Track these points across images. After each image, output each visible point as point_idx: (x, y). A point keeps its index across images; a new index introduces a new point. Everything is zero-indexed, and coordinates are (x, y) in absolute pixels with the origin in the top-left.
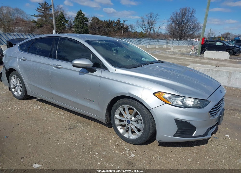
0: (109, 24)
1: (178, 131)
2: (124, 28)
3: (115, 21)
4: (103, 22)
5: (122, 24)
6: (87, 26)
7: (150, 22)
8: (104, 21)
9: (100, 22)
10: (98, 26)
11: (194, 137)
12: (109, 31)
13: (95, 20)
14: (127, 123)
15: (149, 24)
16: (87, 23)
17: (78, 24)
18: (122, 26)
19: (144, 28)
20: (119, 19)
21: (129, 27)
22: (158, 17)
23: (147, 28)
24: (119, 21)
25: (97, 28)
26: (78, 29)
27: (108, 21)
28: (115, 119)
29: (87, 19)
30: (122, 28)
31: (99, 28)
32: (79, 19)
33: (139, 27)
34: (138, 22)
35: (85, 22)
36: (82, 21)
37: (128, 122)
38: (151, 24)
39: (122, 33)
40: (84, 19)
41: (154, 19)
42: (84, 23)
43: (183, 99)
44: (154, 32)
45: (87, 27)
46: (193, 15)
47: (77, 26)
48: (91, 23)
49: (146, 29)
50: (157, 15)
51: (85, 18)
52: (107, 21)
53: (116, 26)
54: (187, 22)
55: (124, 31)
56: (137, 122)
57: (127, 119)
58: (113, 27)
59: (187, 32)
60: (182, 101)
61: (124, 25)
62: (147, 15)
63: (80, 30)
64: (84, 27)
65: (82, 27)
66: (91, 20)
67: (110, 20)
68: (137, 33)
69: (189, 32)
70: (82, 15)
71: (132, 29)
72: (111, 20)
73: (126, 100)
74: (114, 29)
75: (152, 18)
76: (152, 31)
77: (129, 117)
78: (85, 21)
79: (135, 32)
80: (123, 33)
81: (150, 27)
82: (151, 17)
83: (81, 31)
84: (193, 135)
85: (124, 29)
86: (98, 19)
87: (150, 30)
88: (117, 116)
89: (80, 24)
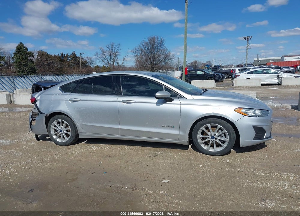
0: (62, 59)
1: (256, 135)
2: (82, 62)
3: (69, 55)
4: (53, 56)
5: (78, 57)
6: (33, 63)
7: (111, 53)
8: (55, 55)
9: (50, 57)
10: (47, 62)
11: (266, 138)
12: (62, 67)
13: (42, 55)
14: (211, 139)
15: (111, 56)
16: (32, 58)
17: (19, 60)
18: (78, 60)
19: (105, 61)
20: (74, 52)
21: (88, 61)
22: (120, 48)
23: (109, 61)
24: (74, 54)
25: (46, 64)
26: (20, 67)
27: (60, 55)
28: (198, 139)
29: (32, 54)
30: (80, 62)
31: (48, 65)
32: (20, 54)
33: (100, 60)
34: (97, 54)
35: (29, 58)
36: (25, 57)
37: (213, 138)
38: (114, 56)
39: (80, 69)
40: (27, 54)
41: (116, 51)
42: (28, 60)
43: (255, 111)
44: (118, 65)
45: (33, 65)
46: (162, 44)
47: (19, 64)
48: (37, 58)
49: (108, 63)
50: (119, 45)
51: (29, 52)
52: (58, 54)
53: (71, 60)
54: (158, 52)
55: (82, 66)
56: (220, 136)
57: (210, 136)
58: (68, 62)
59: (160, 63)
60: (254, 112)
61: (81, 59)
62: (107, 46)
63: (23, 68)
64: (29, 64)
65: (25, 64)
66: (37, 55)
67: (62, 54)
68: (99, 67)
69: (161, 62)
70: (24, 50)
71: (91, 63)
72: (64, 54)
73: (209, 120)
74: (68, 64)
75: (113, 49)
76: (116, 64)
77: (213, 133)
78: (29, 56)
79: (96, 67)
80: (82, 69)
81: (113, 59)
82: (112, 47)
83: (25, 69)
84: (265, 137)
85: (83, 64)
86: (46, 53)
87: (114, 63)
88: (199, 135)
89: (23, 60)
